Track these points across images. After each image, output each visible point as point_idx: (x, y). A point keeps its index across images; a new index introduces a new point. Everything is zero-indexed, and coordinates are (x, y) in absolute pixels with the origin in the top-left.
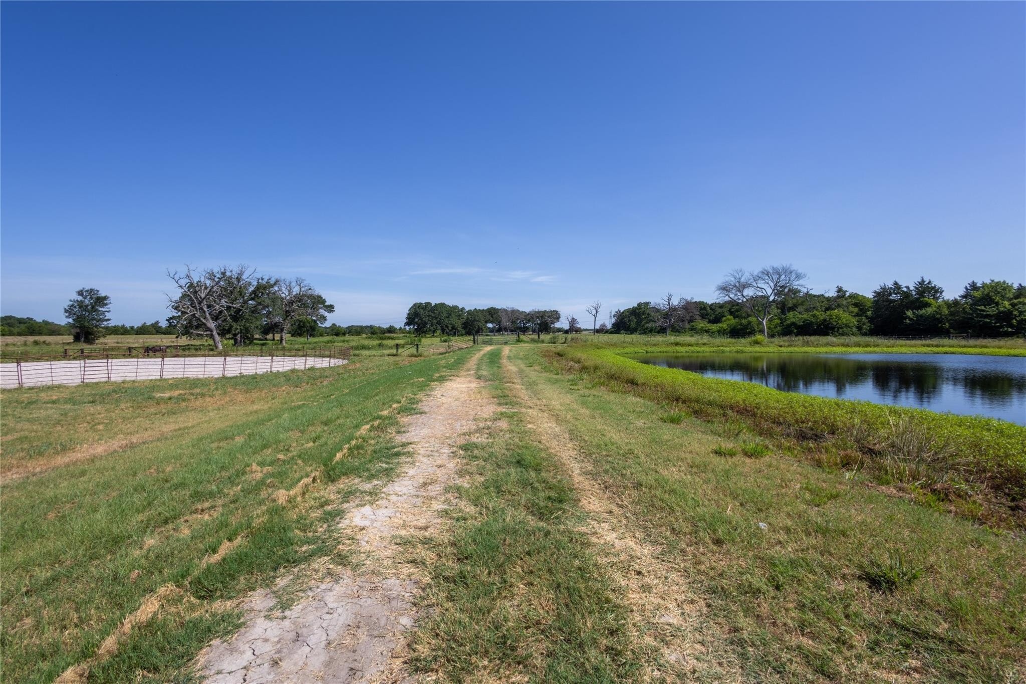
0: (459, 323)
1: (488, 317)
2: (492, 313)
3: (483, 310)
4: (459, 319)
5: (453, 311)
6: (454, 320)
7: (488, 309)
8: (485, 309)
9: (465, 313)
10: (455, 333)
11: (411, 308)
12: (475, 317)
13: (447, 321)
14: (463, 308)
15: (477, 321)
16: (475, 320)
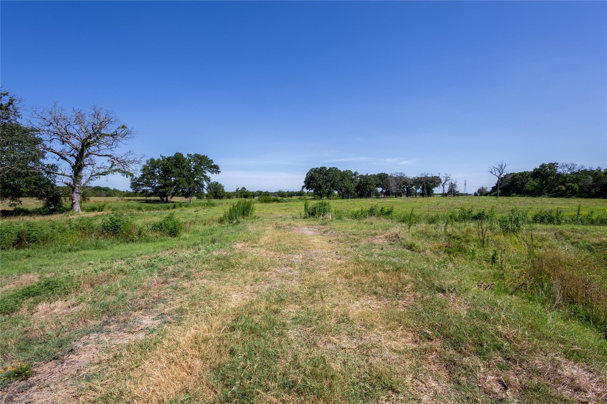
0: (352, 187)
1: (379, 181)
2: (382, 178)
3: (374, 175)
4: (352, 183)
5: (346, 175)
6: (347, 183)
7: (379, 174)
8: (376, 174)
9: (358, 177)
10: (348, 196)
11: (308, 174)
12: (366, 181)
13: (340, 184)
14: (356, 172)
15: (370, 184)
16: (367, 184)
